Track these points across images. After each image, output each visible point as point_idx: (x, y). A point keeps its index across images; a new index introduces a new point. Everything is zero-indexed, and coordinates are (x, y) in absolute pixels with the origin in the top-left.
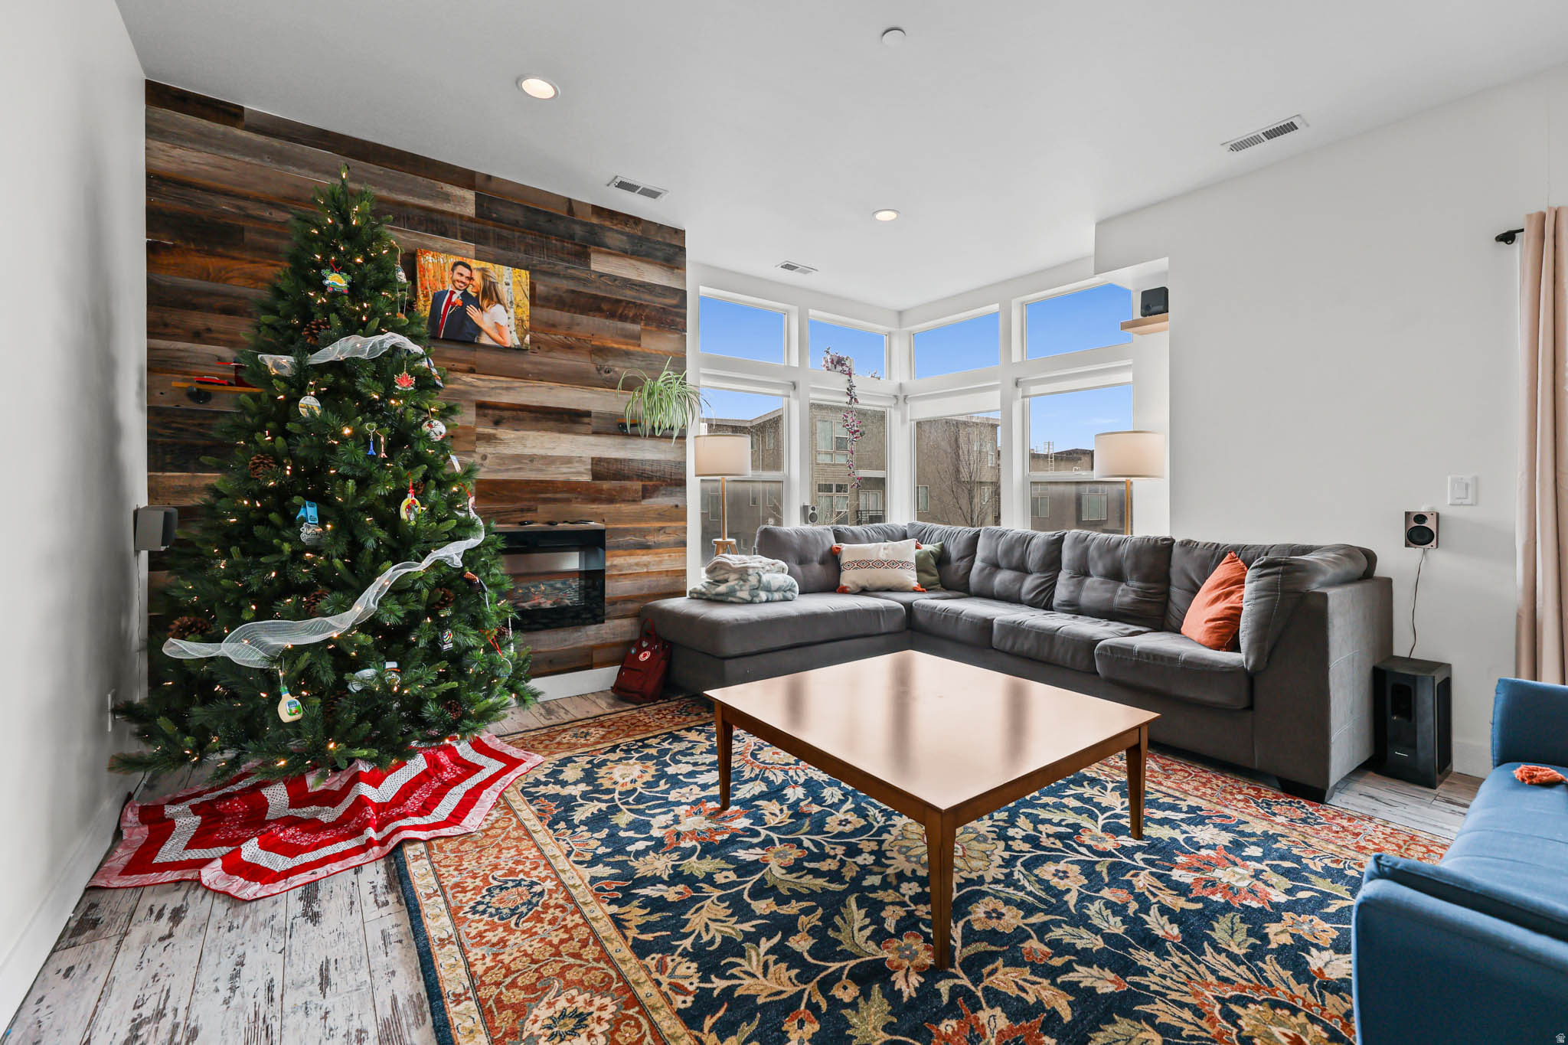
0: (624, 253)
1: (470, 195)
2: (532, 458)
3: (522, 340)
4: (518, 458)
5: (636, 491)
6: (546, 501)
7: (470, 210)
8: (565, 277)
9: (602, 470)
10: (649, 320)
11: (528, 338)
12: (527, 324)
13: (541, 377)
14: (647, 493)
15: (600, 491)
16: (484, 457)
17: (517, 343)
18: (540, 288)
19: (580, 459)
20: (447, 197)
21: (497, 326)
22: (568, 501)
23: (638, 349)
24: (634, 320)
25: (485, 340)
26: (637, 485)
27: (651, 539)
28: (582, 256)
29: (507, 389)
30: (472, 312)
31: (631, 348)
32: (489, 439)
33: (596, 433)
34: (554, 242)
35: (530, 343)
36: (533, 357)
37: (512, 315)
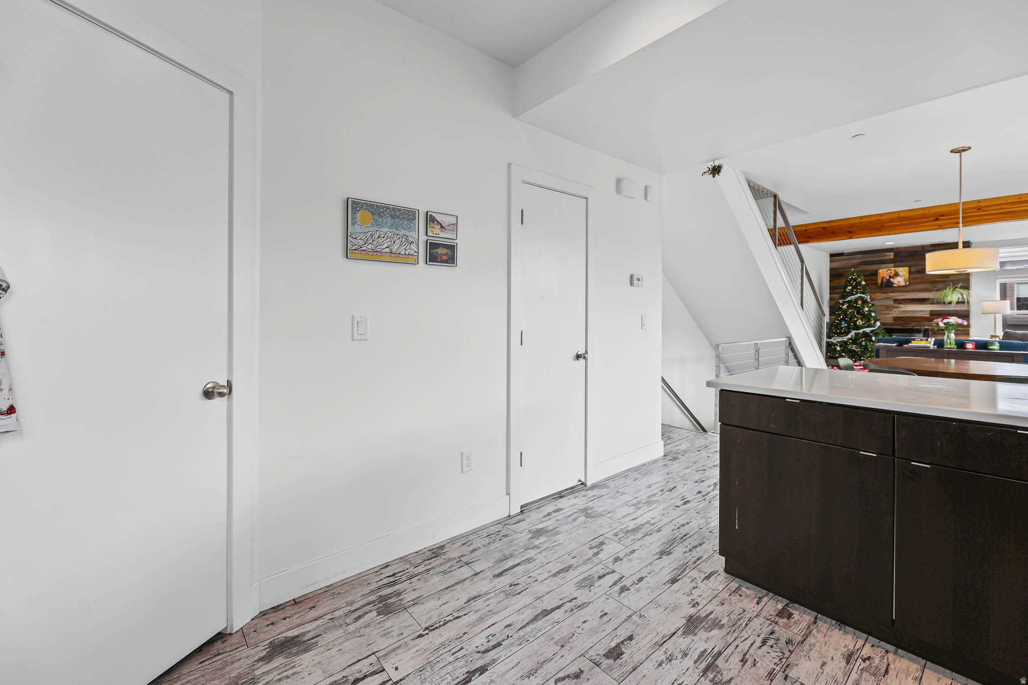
1: (892, 254)
2: (910, 311)
3: (906, 284)
4: (905, 311)
6: (913, 321)
7: (892, 257)
11: (908, 283)
12: (907, 280)
13: (913, 291)
15: (932, 319)
16: (895, 311)
18: (912, 270)
19: (925, 311)
20: (886, 256)
21: (899, 282)
22: (921, 321)
23: (948, 279)
25: (895, 285)
29: (902, 295)
30: (892, 280)
32: (897, 307)
33: (932, 304)
34: (918, 257)
35: (909, 283)
36: (910, 287)
37: (903, 278)
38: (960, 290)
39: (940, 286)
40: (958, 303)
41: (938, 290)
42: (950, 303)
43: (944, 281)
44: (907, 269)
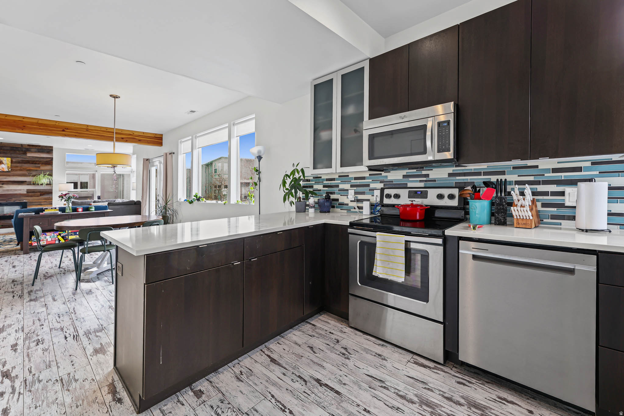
0: (35, 152)
2: (11, 190)
3: (8, 170)
4: (8, 190)
5: (39, 195)
6: (14, 197)
8: (20, 158)
9: (28, 191)
10: (42, 164)
11: (10, 169)
12: (10, 167)
13: (14, 175)
14: (41, 195)
15: (29, 195)
17: (7, 170)
18: (14, 160)
19: (24, 190)
22: (20, 197)
23: (40, 169)
24: (38, 164)
26: (39, 194)
27: (42, 203)
28: (25, 153)
29: (5, 178)
31: (37, 169)
32: (1, 187)
33: (28, 185)
34: (17, 152)
35: (11, 170)
36: (12, 172)
37: (6, 166)
38: (48, 176)
39: (34, 173)
40: (47, 184)
41: (34, 176)
42: (42, 184)
43: (36, 170)
44: (9, 159)
